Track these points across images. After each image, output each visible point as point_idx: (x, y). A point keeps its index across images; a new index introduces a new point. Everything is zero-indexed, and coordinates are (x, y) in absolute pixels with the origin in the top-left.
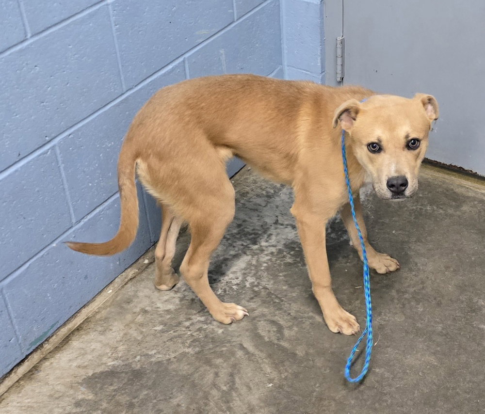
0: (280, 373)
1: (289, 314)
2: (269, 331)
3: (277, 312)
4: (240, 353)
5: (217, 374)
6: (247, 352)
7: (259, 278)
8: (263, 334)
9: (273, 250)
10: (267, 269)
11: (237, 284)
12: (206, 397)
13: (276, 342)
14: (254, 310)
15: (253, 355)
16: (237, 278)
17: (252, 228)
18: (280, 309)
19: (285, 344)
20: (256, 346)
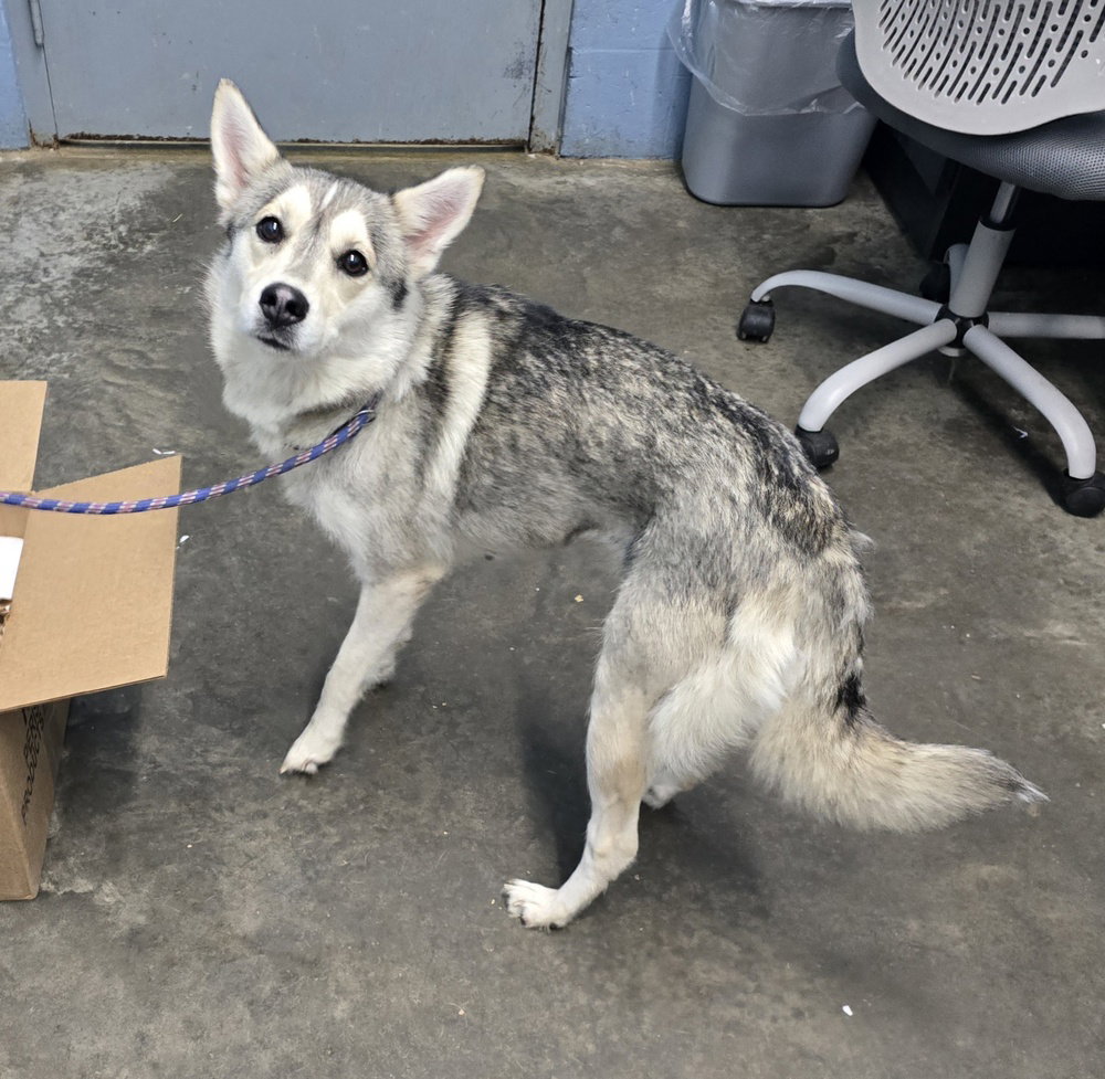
0: (175, 392)
1: (141, 338)
2: (130, 361)
3: (124, 341)
4: (111, 389)
5: (99, 415)
6: (119, 386)
7: (70, 314)
8: (123, 364)
9: (64, 282)
10: (73, 303)
11: (48, 328)
12: (105, 437)
13: (147, 367)
14: (91, 347)
15: (128, 386)
16: (41, 321)
17: (14, 268)
18: (124, 336)
19: (162, 367)
20: (128, 378)
